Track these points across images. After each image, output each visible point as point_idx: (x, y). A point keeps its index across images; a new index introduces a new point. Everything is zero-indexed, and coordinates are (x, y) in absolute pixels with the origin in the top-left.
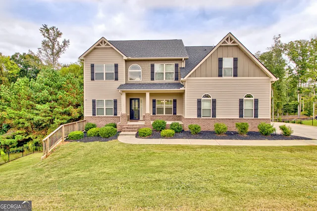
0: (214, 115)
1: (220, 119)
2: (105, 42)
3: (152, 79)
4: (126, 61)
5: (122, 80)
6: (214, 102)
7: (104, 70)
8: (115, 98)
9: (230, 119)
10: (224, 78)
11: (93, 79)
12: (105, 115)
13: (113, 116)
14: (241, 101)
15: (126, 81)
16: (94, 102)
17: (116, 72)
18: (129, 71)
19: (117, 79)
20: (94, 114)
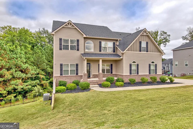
0: (138, 73)
1: (141, 75)
2: (71, 24)
3: (100, 51)
4: (84, 38)
5: (82, 51)
6: (138, 65)
7: (69, 43)
8: (77, 63)
9: (145, 75)
10: (142, 52)
11: (61, 49)
12: (69, 75)
13: (75, 75)
14: (150, 65)
15: (84, 52)
16: (61, 65)
17: (78, 45)
18: (86, 45)
19: (78, 50)
20: (61, 74)
